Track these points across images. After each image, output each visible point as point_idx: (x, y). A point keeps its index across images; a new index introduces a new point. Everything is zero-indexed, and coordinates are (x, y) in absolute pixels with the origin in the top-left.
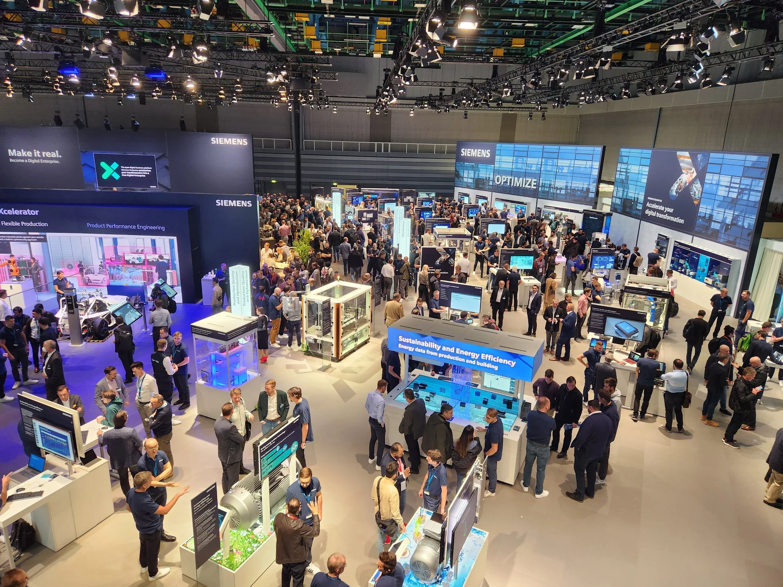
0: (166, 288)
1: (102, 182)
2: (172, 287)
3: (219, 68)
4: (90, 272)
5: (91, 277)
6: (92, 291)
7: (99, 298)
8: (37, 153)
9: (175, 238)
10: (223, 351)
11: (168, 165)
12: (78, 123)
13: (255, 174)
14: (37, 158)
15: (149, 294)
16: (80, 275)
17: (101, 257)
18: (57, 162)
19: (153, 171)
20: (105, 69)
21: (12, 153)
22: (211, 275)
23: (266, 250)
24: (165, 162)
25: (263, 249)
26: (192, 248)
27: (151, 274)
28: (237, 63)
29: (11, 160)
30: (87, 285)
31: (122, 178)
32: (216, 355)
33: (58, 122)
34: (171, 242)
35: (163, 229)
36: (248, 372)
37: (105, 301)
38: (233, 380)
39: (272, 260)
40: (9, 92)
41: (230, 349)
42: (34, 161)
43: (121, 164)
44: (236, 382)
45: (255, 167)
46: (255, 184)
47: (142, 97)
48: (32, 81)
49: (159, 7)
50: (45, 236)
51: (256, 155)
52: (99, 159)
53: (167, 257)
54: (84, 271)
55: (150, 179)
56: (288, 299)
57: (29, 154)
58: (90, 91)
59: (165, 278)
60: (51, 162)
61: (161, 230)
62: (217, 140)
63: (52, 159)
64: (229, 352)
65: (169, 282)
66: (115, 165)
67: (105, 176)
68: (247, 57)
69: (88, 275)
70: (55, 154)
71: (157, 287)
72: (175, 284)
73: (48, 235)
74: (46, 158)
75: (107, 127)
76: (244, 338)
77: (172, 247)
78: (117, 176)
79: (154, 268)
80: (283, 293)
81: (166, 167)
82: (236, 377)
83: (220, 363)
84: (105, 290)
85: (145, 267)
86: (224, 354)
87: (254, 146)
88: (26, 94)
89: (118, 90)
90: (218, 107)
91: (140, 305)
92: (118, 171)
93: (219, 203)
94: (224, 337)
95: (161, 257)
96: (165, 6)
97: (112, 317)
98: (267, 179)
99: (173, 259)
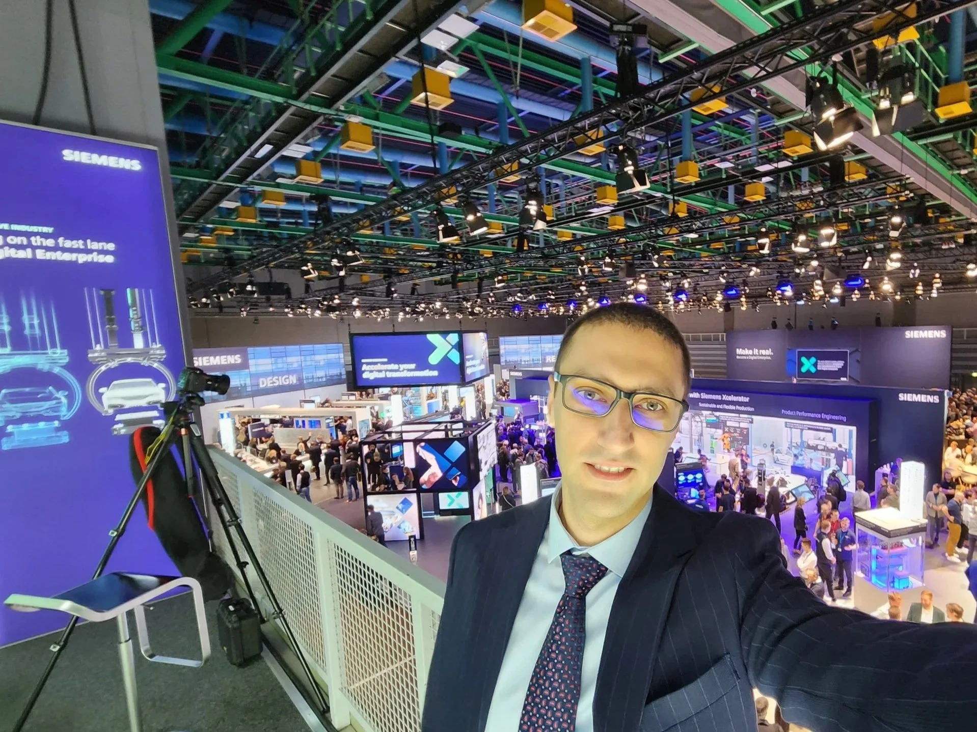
0: (840, 476)
1: (801, 375)
2: (846, 475)
3: (915, 268)
4: (778, 452)
5: (779, 456)
6: (778, 469)
7: (783, 476)
8: (756, 351)
9: (854, 429)
10: (884, 548)
11: (859, 359)
12: (789, 326)
13: (952, 367)
14: (756, 355)
15: (825, 479)
16: (771, 454)
17: (789, 440)
18: (769, 358)
19: (845, 365)
20: (813, 281)
21: (739, 351)
22: (886, 469)
23: (953, 450)
24: (858, 356)
25: (950, 449)
26: (870, 440)
27: (828, 461)
28: (935, 260)
29: (738, 357)
30: (775, 462)
31: (818, 372)
32: (877, 551)
33: (774, 325)
34: (851, 432)
35: (845, 419)
36: (911, 579)
37: (786, 479)
38: (893, 582)
39: (959, 462)
40: (742, 306)
41: (892, 548)
42: (752, 358)
43: (818, 359)
44: (896, 585)
45: (952, 359)
46: (951, 377)
47: (843, 299)
48: (761, 296)
49: (866, 221)
50: (752, 419)
51: (954, 346)
52: (801, 354)
53: (846, 446)
54: (775, 450)
55: (842, 372)
56: (970, 507)
57: (750, 352)
58: (800, 299)
59: (841, 466)
60: (765, 358)
61: (842, 421)
62: (911, 334)
63: (765, 356)
64: (891, 551)
65: (844, 471)
66: (813, 360)
67: (804, 370)
68: (948, 253)
69: (777, 455)
70: (769, 352)
71: (833, 474)
72: (850, 472)
73: (754, 417)
74: (762, 355)
75: (811, 327)
76: (911, 541)
77: (850, 437)
78: (813, 370)
79: (833, 455)
80: (965, 500)
81: (858, 361)
82: (896, 580)
83: (880, 559)
84: (789, 470)
85: (824, 453)
86: (886, 552)
87: (954, 338)
88: (754, 307)
89: (822, 297)
90: (917, 301)
91: (815, 487)
92: (815, 365)
93: (902, 397)
94: (887, 534)
95: (840, 446)
96: (873, 220)
97: (790, 494)
98: (966, 372)
99: (850, 449)
